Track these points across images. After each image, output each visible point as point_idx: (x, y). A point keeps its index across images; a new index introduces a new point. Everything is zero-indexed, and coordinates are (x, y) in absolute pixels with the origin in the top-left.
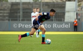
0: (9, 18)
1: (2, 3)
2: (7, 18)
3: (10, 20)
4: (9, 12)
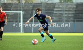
0: (74, 19)
1: (67, 4)
2: (72, 19)
3: (75, 21)
4: (74, 13)
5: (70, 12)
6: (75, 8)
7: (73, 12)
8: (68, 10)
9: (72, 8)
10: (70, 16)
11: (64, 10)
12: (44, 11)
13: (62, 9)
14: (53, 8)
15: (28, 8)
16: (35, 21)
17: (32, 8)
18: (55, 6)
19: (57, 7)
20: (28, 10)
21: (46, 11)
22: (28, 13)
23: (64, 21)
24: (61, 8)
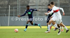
5: (44, 7)
6: (48, 3)
7: (46, 7)
8: (41, 4)
9: (45, 3)
10: (43, 10)
11: (38, 5)
12: (19, 6)
13: (36, 4)
14: (28, 3)
15: (3, 3)
16: (10, 16)
17: (7, 4)
18: (29, 1)
19: (31, 2)
20: (4, 5)
21: (20, 6)
22: (4, 8)
23: (38, 15)
24: (34, 3)
